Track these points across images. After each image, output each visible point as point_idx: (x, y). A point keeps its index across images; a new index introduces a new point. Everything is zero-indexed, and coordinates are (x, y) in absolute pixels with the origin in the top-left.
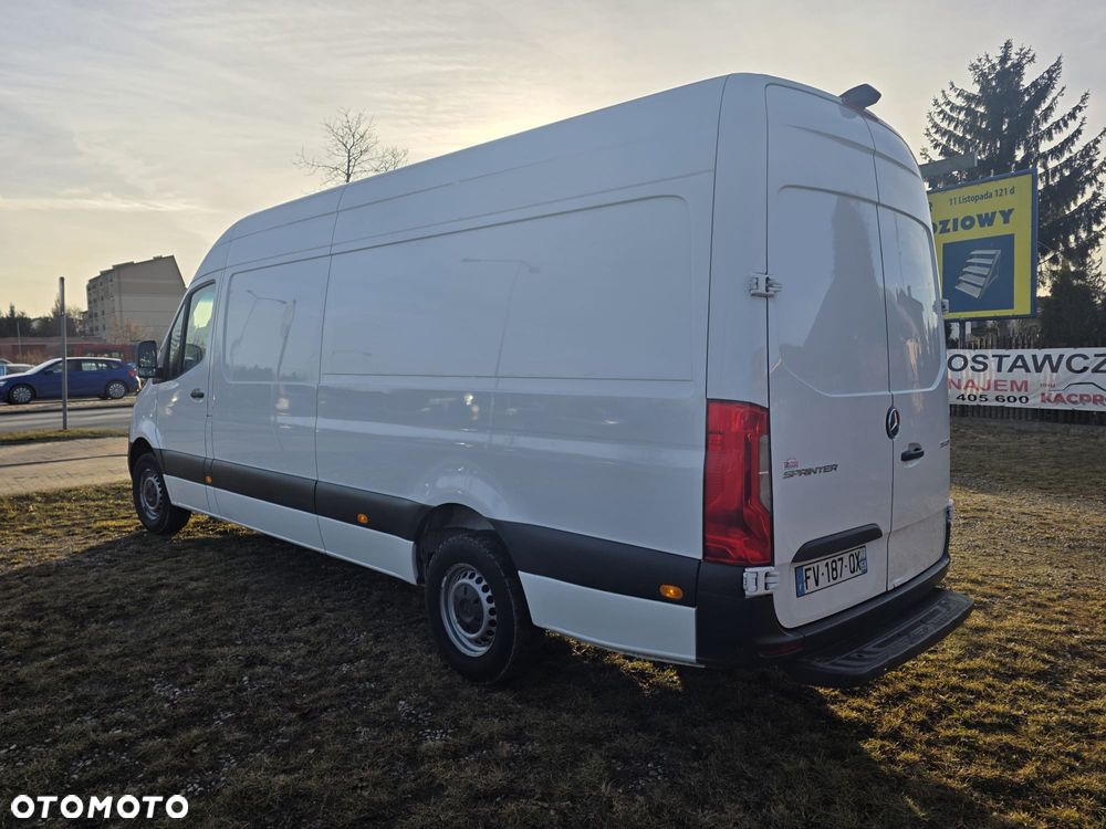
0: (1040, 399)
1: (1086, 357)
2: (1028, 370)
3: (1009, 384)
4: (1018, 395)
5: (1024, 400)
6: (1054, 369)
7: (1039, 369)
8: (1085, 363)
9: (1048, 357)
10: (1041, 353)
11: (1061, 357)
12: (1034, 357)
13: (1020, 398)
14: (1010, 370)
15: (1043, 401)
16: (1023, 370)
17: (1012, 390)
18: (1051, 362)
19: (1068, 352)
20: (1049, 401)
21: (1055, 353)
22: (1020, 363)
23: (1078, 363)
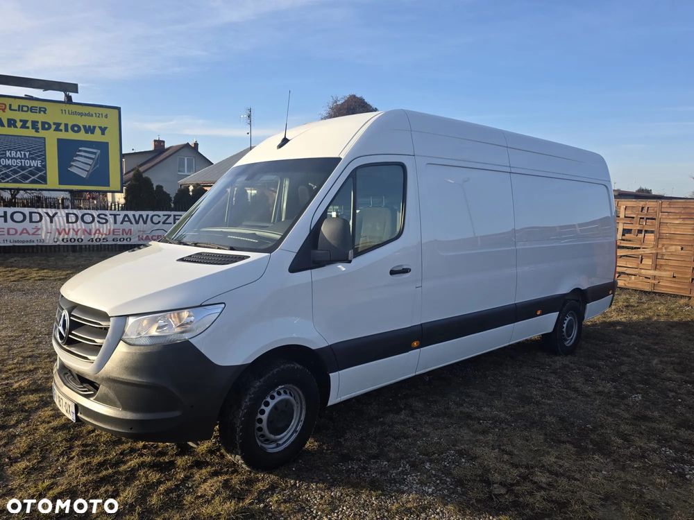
0: (137, 239)
1: (159, 216)
2: (131, 223)
3: (121, 231)
4: (125, 237)
5: (128, 240)
6: (145, 222)
7: (137, 222)
8: (158, 219)
9: (141, 216)
10: (137, 214)
11: (148, 216)
12: (134, 215)
13: (127, 239)
14: (122, 223)
15: (139, 240)
16: (129, 223)
17: (123, 234)
18: (143, 219)
19: (151, 213)
20: (142, 239)
21: (144, 213)
22: (126, 219)
23: (156, 219)
